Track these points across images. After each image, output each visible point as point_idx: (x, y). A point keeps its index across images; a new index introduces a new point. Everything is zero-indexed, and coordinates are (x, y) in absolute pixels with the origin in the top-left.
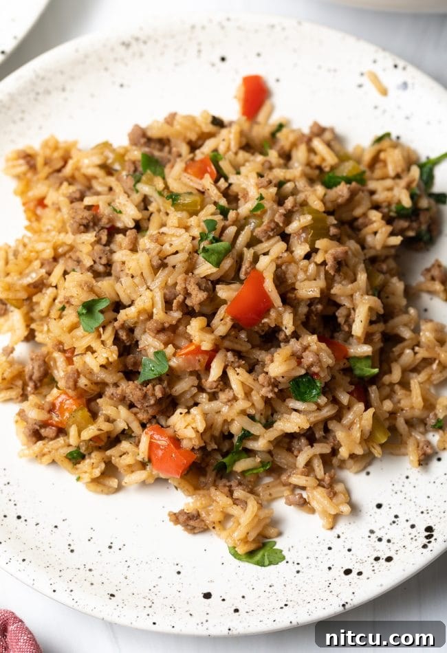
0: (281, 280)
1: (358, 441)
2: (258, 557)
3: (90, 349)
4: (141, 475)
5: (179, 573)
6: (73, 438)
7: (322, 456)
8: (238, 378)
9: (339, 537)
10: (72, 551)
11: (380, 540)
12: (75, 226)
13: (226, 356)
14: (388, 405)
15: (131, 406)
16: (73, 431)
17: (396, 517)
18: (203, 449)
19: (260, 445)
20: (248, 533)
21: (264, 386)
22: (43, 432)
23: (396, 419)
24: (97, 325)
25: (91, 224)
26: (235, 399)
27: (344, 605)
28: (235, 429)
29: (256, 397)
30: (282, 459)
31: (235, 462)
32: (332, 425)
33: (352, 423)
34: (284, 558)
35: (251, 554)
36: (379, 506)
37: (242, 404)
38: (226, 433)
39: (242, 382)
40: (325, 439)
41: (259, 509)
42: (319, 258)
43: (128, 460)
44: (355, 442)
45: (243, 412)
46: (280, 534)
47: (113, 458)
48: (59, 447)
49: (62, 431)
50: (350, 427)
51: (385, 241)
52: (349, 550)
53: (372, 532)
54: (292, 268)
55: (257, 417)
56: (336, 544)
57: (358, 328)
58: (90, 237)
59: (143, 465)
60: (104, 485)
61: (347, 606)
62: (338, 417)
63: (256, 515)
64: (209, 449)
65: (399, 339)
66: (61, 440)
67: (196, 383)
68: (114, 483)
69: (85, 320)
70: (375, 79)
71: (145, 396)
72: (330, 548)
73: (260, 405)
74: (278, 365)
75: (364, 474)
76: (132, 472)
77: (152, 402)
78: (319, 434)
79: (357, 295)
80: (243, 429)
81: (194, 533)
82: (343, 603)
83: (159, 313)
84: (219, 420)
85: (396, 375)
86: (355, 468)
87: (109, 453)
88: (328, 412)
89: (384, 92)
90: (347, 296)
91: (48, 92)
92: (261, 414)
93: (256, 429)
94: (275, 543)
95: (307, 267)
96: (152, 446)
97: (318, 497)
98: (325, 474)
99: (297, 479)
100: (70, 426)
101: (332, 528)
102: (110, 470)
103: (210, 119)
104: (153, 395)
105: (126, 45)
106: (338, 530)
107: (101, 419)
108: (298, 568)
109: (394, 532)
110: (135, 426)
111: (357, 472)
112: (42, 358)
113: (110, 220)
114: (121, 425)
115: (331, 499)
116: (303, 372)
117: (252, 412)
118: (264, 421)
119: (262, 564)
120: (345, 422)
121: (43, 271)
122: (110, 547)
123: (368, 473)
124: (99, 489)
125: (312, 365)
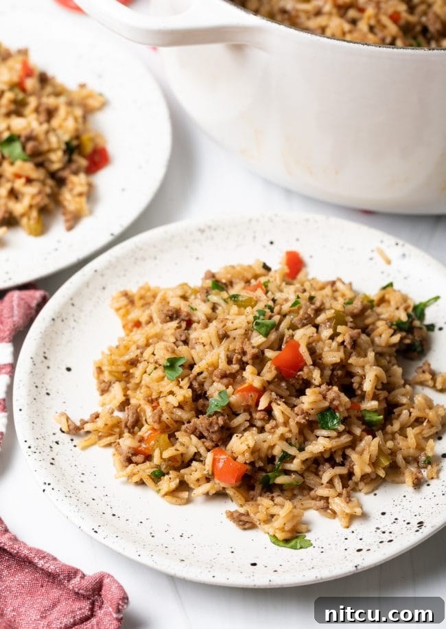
0: (312, 351)
1: (368, 462)
2: (293, 543)
3: (171, 393)
4: (206, 487)
5: (233, 552)
6: (156, 460)
7: (341, 477)
8: (279, 410)
9: (353, 532)
10: (153, 536)
11: (384, 532)
12: (163, 316)
13: (271, 394)
14: (390, 444)
15: (201, 437)
16: (156, 454)
17: (396, 519)
18: (252, 464)
19: (295, 465)
20: (285, 524)
21: (298, 415)
22: (134, 459)
23: (396, 456)
24: (178, 375)
25: (175, 316)
26: (277, 426)
27: (356, 567)
28: (277, 451)
29: (292, 423)
30: (311, 480)
31: (276, 477)
32: (348, 452)
33: (363, 450)
34: (312, 545)
35: (287, 541)
36: (383, 514)
37: (281, 430)
38: (270, 457)
39: (283, 412)
40: (342, 464)
41: (293, 508)
42: (340, 339)
43: (197, 475)
44: (365, 463)
45: (282, 437)
46: (308, 531)
47: (186, 476)
48: (146, 469)
49: (148, 458)
50: (361, 454)
51: (388, 340)
52: (361, 539)
53: (378, 528)
54: (320, 344)
55: (293, 441)
56: (351, 536)
57: (368, 386)
58: (174, 324)
59: (208, 480)
60: (178, 497)
61: (359, 567)
62: (353, 445)
63: (291, 512)
64: (257, 465)
65: (398, 405)
66: (148, 463)
67: (248, 418)
68: (185, 495)
69: (168, 373)
70: (381, 253)
71: (211, 424)
72: (346, 539)
73: (295, 430)
74: (308, 400)
75: (372, 495)
76: (199, 486)
77: (216, 428)
78: (339, 459)
79: (367, 367)
80: (283, 451)
81: (245, 529)
82: (356, 565)
83: (223, 364)
84: (265, 445)
85: (396, 426)
86: (365, 489)
87: (182, 471)
88: (345, 439)
89: (389, 262)
90: (360, 367)
91: (144, 259)
92: (296, 439)
93: (292, 451)
94: (305, 536)
95: (331, 344)
96: (215, 461)
97: (337, 504)
98: (343, 488)
99: (322, 492)
100: (154, 451)
101: (348, 527)
102: (183, 486)
103: (262, 265)
104: (217, 423)
105: (202, 231)
106: (353, 528)
107: (178, 446)
108: (322, 550)
109: (394, 528)
110: (202, 450)
111: (367, 493)
112: (135, 408)
113: (188, 314)
114: (193, 450)
115: (347, 503)
116: (327, 404)
117: (289, 435)
118: (298, 445)
119: (294, 548)
120: (358, 449)
121: (138, 352)
122: (181, 536)
123: (375, 495)
124: (174, 500)
125: (334, 399)
